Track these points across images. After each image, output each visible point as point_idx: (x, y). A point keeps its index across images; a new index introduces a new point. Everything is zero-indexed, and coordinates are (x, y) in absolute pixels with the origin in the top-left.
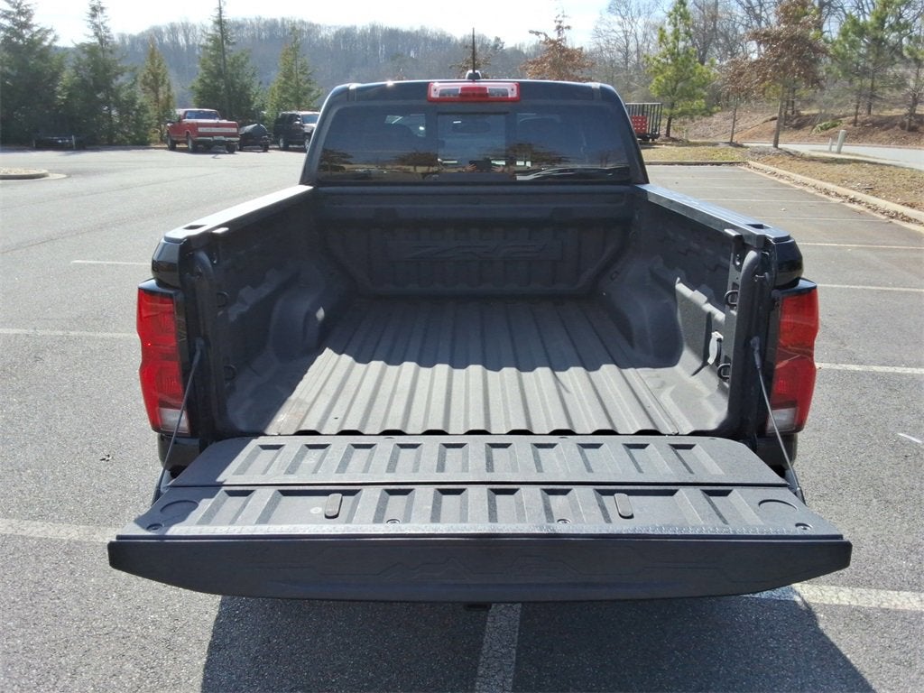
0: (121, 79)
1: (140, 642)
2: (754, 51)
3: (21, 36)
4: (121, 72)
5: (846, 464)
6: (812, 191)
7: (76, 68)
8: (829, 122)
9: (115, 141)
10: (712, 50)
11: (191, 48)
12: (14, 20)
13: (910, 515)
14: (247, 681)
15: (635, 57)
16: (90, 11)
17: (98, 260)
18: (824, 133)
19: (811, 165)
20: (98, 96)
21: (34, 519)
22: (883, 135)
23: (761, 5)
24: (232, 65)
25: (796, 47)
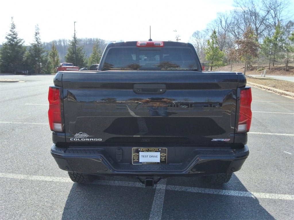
0: (44, 54)
1: (42, 207)
2: (237, 47)
3: (14, 41)
4: (44, 52)
5: (268, 160)
6: (256, 87)
7: (30, 50)
8: (261, 69)
9: (40, 72)
10: (224, 47)
11: (65, 47)
12: (12, 36)
13: (288, 174)
14: (76, 218)
15: (201, 50)
16: (35, 34)
17: (34, 104)
18: (260, 72)
19: (256, 80)
20: (36, 59)
21: (10, 173)
22: (278, 72)
23: (239, 35)
24: (78, 50)
25: (250, 45)
